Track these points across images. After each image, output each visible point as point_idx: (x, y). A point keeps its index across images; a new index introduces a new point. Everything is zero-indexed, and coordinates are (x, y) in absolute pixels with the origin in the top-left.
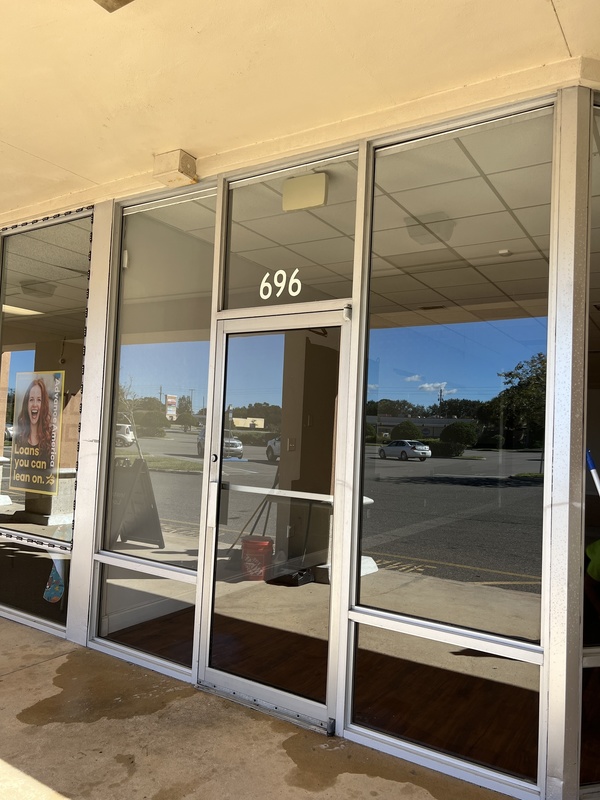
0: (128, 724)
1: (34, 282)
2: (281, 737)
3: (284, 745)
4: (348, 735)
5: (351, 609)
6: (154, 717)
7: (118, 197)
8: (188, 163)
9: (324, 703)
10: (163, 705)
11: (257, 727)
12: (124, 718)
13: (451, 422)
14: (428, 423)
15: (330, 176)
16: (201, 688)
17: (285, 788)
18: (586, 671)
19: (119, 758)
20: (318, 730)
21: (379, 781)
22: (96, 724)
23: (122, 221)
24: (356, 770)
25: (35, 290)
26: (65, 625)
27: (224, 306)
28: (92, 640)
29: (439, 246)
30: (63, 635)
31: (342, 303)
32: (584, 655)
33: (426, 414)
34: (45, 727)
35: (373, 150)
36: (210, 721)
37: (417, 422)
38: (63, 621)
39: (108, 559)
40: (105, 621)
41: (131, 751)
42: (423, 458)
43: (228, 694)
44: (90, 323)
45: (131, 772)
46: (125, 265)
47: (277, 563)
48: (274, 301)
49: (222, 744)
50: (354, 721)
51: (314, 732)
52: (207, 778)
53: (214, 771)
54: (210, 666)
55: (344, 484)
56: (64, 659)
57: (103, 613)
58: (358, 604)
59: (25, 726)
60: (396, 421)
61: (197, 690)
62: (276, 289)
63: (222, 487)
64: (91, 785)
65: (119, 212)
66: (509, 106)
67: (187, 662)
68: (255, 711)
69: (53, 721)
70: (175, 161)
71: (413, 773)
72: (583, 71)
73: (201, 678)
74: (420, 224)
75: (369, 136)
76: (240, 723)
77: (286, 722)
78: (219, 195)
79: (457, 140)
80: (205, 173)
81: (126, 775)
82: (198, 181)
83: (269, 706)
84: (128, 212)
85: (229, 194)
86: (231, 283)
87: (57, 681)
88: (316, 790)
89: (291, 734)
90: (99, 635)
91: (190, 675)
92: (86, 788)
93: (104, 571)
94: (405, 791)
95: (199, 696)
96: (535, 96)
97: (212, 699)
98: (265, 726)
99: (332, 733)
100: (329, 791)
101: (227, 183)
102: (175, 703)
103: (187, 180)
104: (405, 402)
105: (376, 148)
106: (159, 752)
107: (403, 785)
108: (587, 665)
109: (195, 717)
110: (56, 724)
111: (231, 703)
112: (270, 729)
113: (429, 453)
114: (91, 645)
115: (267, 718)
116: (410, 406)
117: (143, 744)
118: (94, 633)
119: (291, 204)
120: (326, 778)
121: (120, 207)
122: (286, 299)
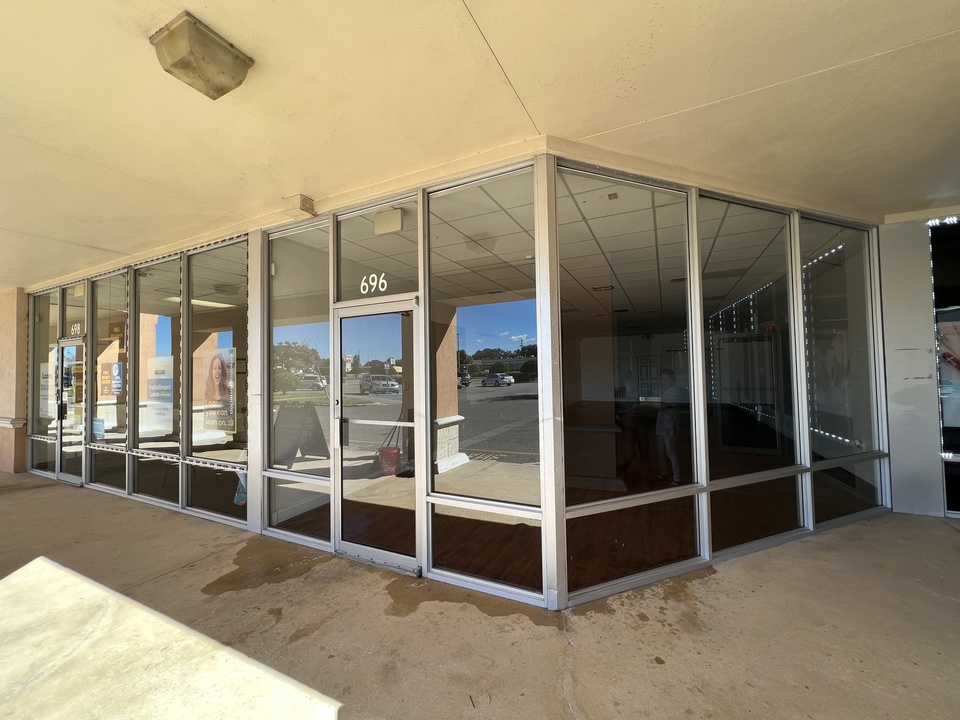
0: (282, 586)
1: (223, 285)
2: (387, 582)
3: (387, 588)
4: (430, 576)
5: (428, 495)
6: (302, 578)
7: (264, 227)
8: (307, 204)
9: (414, 557)
10: (309, 569)
11: (370, 577)
12: (279, 582)
13: (529, 359)
14: (513, 361)
15: (405, 212)
16: (338, 555)
17: (384, 616)
18: (569, 521)
19: (271, 612)
20: (412, 574)
21: (446, 604)
22: (258, 589)
23: (269, 244)
24: (432, 599)
25: (224, 291)
26: (246, 520)
27: (338, 299)
28: (265, 529)
29: (488, 254)
30: (245, 527)
31: (413, 295)
32: (567, 511)
33: (513, 356)
34: (221, 596)
35: (427, 194)
36: (339, 578)
37: (505, 362)
38: (245, 518)
39: (272, 474)
40: (274, 515)
41: (280, 605)
42: (509, 384)
43: (355, 557)
44: (250, 314)
45: (278, 621)
46: (273, 274)
47: (403, 463)
48: (370, 295)
49: (344, 592)
50: (434, 566)
51: (408, 576)
52: (331, 618)
53: (337, 611)
54: (342, 539)
55: (420, 415)
56: (244, 544)
57: (273, 510)
58: (433, 491)
59: (207, 596)
60: (491, 362)
61: (335, 556)
62: (371, 287)
63: (343, 421)
64: (247, 634)
65: (266, 237)
66: (506, 166)
67: (327, 538)
68: (371, 567)
69: (229, 590)
70: (298, 202)
71: (469, 595)
72: (548, 144)
73: (337, 548)
74: (472, 241)
75: (424, 186)
76: (360, 576)
77: (391, 571)
78: (329, 225)
79: (480, 187)
80: (321, 209)
81: (274, 623)
82: (316, 215)
83: (382, 562)
84: (273, 237)
85: (338, 224)
86: (343, 283)
87: (236, 562)
88: (403, 616)
89: (393, 579)
90: (270, 525)
91: (330, 547)
92: (244, 636)
93: (270, 483)
94: (461, 609)
95: (335, 560)
96: (522, 160)
97: (343, 561)
98: (376, 576)
99: (420, 576)
100: (412, 615)
101: (335, 217)
102: (318, 568)
103: (308, 216)
104: (499, 350)
105: (429, 193)
106: (299, 603)
107: (461, 605)
108: (568, 518)
109: (329, 576)
110: (229, 592)
111: (356, 563)
112: (379, 578)
113: (513, 381)
114: (264, 532)
115: (378, 570)
116: (502, 351)
117: (290, 599)
118: (266, 525)
119: (380, 230)
120: (412, 606)
121: (266, 234)
122: (378, 293)
